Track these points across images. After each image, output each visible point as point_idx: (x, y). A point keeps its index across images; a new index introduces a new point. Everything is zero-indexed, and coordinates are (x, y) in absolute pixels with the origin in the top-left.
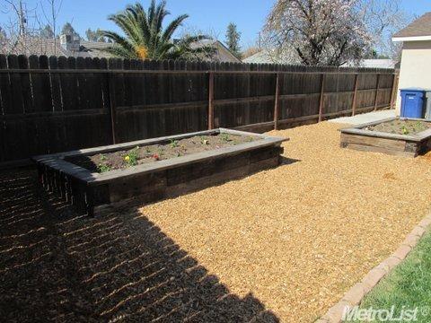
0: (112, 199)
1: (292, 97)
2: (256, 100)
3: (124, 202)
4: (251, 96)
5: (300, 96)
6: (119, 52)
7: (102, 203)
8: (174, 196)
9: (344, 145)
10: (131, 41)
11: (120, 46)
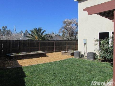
0: (13, 58)
1: (59, 46)
2: (50, 47)
3: (15, 59)
4: (49, 46)
5: (61, 46)
6: (31, 37)
7: (12, 59)
8: (24, 59)
9: (62, 54)
10: (34, 35)
11: (32, 36)
